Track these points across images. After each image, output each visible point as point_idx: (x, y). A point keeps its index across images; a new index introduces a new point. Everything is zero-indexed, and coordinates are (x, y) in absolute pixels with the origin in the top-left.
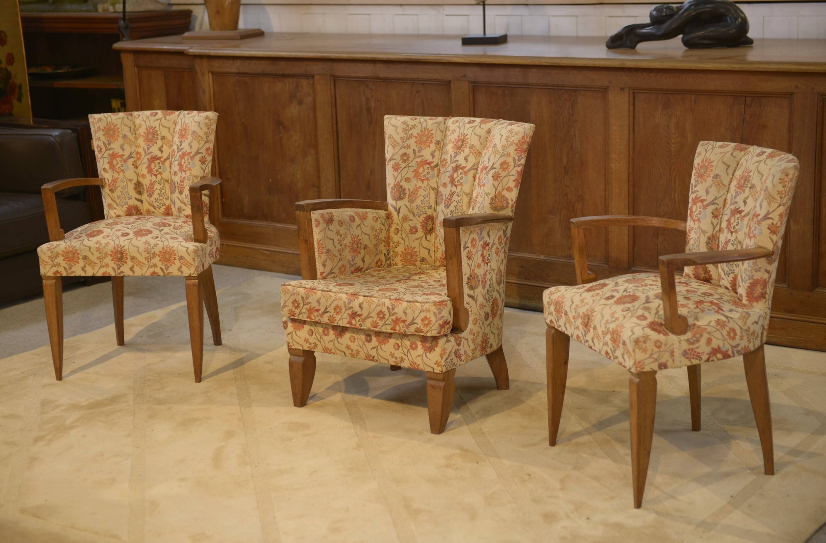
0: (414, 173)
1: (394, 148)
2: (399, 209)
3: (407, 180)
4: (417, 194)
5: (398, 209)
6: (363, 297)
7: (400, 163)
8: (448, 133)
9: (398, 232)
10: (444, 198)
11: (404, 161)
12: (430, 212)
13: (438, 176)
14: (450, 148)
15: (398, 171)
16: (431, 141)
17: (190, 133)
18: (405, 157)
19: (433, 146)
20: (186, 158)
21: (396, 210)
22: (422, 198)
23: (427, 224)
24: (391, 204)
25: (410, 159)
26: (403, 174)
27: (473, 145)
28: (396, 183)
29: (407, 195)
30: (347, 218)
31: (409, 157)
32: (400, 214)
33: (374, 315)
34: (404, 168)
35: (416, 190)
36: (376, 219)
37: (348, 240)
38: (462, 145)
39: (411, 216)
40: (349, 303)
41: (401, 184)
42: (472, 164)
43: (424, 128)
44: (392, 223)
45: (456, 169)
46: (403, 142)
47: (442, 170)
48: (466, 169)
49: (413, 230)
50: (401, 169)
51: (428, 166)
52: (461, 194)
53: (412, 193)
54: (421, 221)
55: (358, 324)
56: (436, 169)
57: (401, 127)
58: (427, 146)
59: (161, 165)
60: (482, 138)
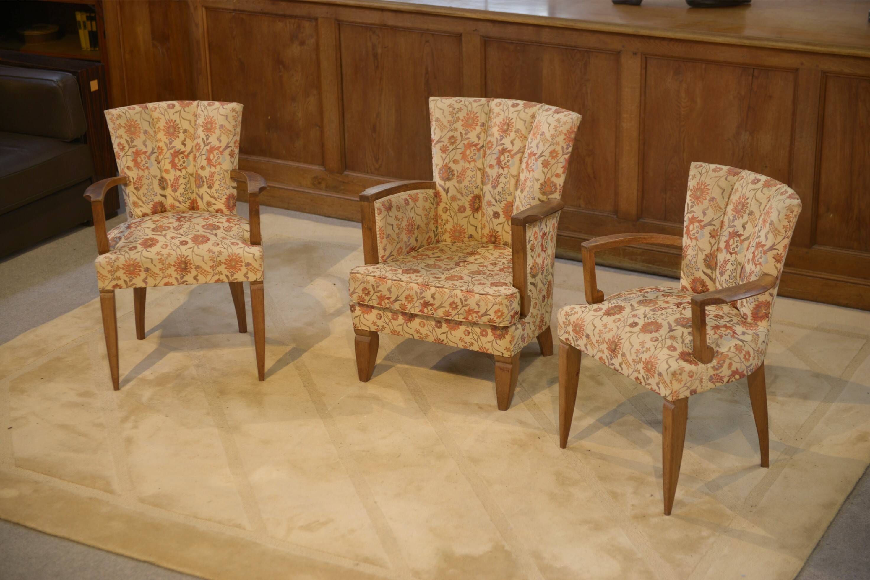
0: (461, 155)
1: (442, 130)
2: (448, 189)
3: (455, 162)
4: (465, 175)
5: (446, 189)
6: (434, 288)
7: (448, 145)
8: (492, 116)
9: (447, 210)
10: (491, 179)
11: (452, 143)
12: (477, 192)
13: (484, 157)
14: (495, 131)
15: (446, 153)
16: (477, 124)
18: (452, 140)
19: (478, 129)
21: (444, 190)
22: (470, 179)
23: (474, 203)
24: (439, 184)
25: (457, 141)
26: (451, 157)
27: (518, 129)
28: (444, 164)
29: (455, 176)
30: (403, 202)
31: (457, 140)
32: (448, 194)
33: (447, 305)
34: (452, 150)
35: (464, 171)
36: (426, 199)
37: (404, 224)
38: (508, 128)
39: (459, 196)
40: (421, 293)
41: (450, 165)
42: (518, 148)
43: (470, 111)
44: (440, 202)
45: (503, 151)
46: (450, 126)
47: (488, 152)
48: (512, 153)
49: (462, 209)
50: (449, 151)
51: (474, 148)
52: (508, 176)
53: (460, 174)
54: (469, 200)
55: (430, 313)
56: (482, 150)
57: (447, 110)
58: (473, 128)
60: (527, 122)
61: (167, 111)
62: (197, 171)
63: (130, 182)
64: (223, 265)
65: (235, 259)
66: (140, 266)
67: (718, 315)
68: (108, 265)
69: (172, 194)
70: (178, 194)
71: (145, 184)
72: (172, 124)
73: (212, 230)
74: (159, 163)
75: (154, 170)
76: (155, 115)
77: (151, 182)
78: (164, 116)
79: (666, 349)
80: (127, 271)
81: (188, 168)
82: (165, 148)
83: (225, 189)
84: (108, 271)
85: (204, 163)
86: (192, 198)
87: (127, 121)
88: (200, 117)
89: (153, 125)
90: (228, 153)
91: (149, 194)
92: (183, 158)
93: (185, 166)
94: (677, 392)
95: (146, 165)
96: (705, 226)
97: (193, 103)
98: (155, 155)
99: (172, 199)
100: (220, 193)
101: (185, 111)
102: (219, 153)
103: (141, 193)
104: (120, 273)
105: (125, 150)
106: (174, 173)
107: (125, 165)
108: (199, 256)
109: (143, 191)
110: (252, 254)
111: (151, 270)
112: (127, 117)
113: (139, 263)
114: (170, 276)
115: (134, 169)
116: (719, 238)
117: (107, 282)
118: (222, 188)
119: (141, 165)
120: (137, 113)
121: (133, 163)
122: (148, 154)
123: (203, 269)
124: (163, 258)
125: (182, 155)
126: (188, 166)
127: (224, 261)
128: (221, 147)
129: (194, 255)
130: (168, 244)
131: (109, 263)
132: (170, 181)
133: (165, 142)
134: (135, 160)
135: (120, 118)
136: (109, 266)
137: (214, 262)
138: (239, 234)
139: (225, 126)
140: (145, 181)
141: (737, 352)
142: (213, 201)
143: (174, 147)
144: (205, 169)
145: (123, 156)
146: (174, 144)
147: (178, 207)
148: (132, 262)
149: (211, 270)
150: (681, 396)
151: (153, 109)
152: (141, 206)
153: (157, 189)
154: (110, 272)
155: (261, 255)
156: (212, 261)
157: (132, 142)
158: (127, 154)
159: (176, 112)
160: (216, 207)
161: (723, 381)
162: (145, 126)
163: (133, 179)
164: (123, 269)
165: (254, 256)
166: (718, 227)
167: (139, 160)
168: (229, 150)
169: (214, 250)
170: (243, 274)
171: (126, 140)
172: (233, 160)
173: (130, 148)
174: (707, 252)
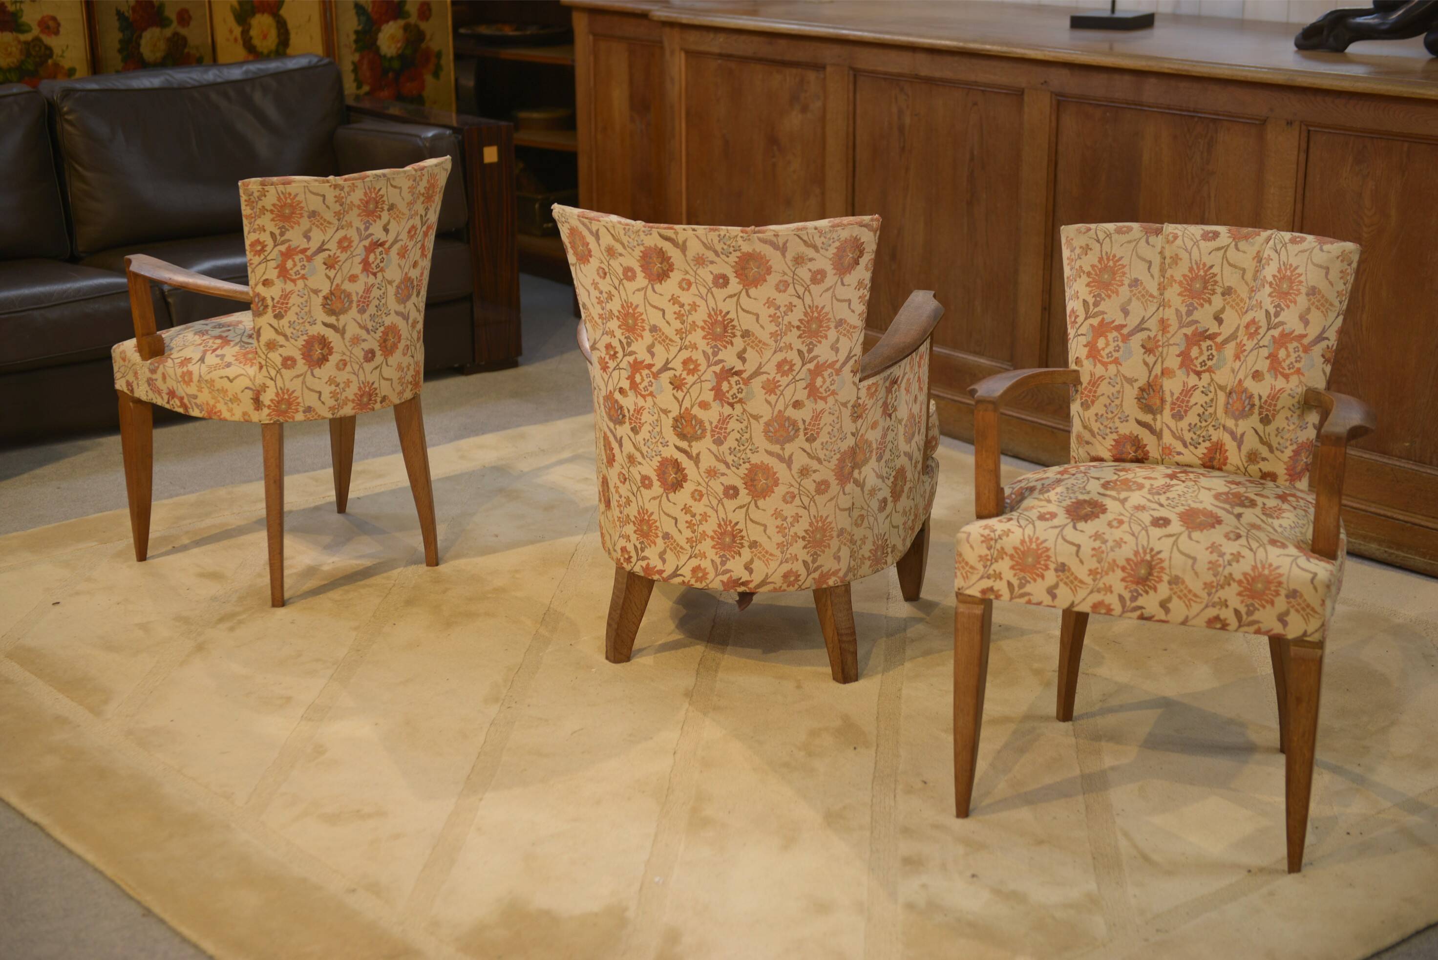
65: (1267, 577)
73: (1233, 506)
78: (1190, 253)
80: (1018, 564)
100: (1285, 436)
101: (1237, 248)
102: (1300, 349)
104: (1004, 566)
106: (1184, 377)
108: (1186, 555)
110: (1310, 573)
111: (1069, 570)
113: (1048, 550)
114: (1109, 589)
117: (972, 578)
118: (1292, 427)
124: (1103, 549)
127: (1239, 577)
128: (1305, 336)
129: (1175, 553)
130: (1126, 519)
131: (985, 539)
136: (984, 546)
137: (1215, 576)
138: (1296, 528)
139: (1319, 291)
142: (1264, 452)
149: (1203, 594)
156: (1210, 572)
165: (1312, 579)
169: (1223, 548)
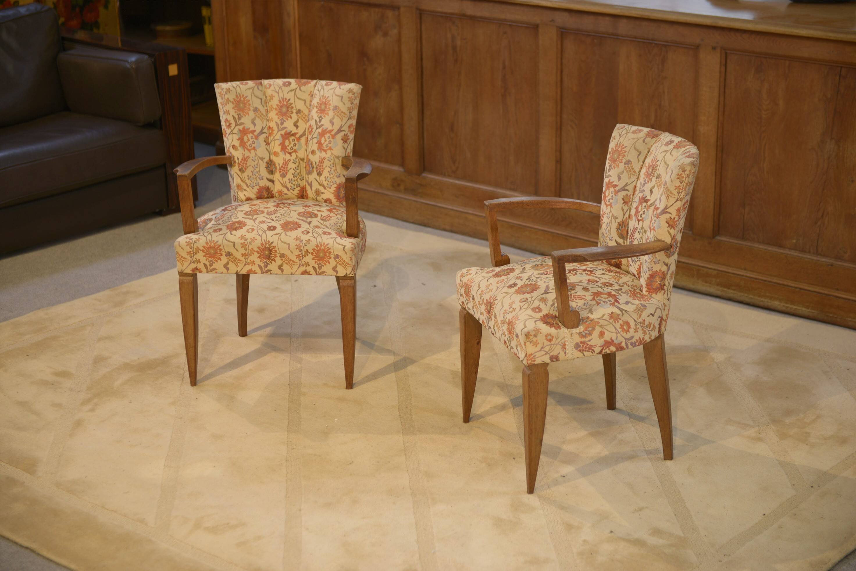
17: (332, 108)
20: (327, 136)
59: (296, 142)
61: (282, 89)
62: (308, 156)
63: (235, 162)
64: (310, 255)
65: (324, 250)
66: (221, 250)
67: (607, 283)
68: (187, 245)
69: (280, 179)
70: (286, 179)
71: (250, 165)
72: (285, 103)
73: (307, 218)
74: (268, 144)
75: (262, 151)
76: (269, 92)
77: (257, 164)
78: (278, 93)
79: (531, 309)
80: (207, 254)
81: (299, 152)
82: (275, 128)
83: (335, 178)
84: (187, 252)
85: (315, 147)
86: (301, 186)
87: (237, 96)
88: (315, 97)
89: (266, 103)
90: (341, 138)
91: (254, 177)
92: (293, 140)
93: (295, 150)
94: (532, 356)
95: (253, 145)
96: (620, 191)
97: (311, 82)
98: (264, 136)
99: (280, 185)
100: (330, 180)
101: (300, 90)
102: (331, 137)
103: (245, 175)
104: (200, 256)
105: (231, 127)
106: (284, 156)
107: (231, 143)
108: (285, 243)
109: (248, 173)
110: (342, 245)
111: (232, 255)
112: (236, 92)
113: (220, 246)
114: (253, 263)
115: (239, 148)
116: (631, 205)
117: (186, 264)
118: (332, 176)
119: (248, 144)
120: (249, 89)
121: (239, 142)
122: (256, 133)
123: (289, 258)
124: (246, 243)
125: (293, 138)
126: (299, 150)
127: (311, 250)
128: (333, 130)
129: (280, 242)
130: (255, 228)
131: (188, 244)
132: (279, 164)
133: (276, 122)
134: (241, 139)
135: (229, 92)
136: (188, 247)
137: (300, 251)
138: (337, 225)
139: (339, 108)
140: (250, 162)
141: (611, 321)
142: (322, 189)
143: (285, 128)
144: (316, 154)
145: (229, 134)
146: (285, 125)
147: (286, 194)
148: (213, 245)
149: (297, 260)
150: (538, 361)
151: (268, 86)
152: (245, 190)
153: (264, 173)
154: (189, 253)
155: (352, 248)
156: (298, 250)
157: (240, 119)
158: (234, 132)
159: (292, 91)
160: (325, 196)
161: (594, 352)
162: (256, 103)
163: (238, 159)
164: (203, 251)
165: (344, 248)
166: (631, 192)
167: (245, 139)
168: (342, 134)
169: (302, 239)
170: (332, 267)
171: (233, 116)
172: (346, 145)
173: (236, 125)
174: (619, 220)
